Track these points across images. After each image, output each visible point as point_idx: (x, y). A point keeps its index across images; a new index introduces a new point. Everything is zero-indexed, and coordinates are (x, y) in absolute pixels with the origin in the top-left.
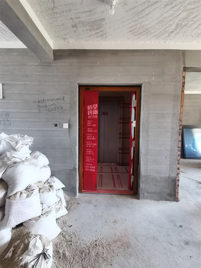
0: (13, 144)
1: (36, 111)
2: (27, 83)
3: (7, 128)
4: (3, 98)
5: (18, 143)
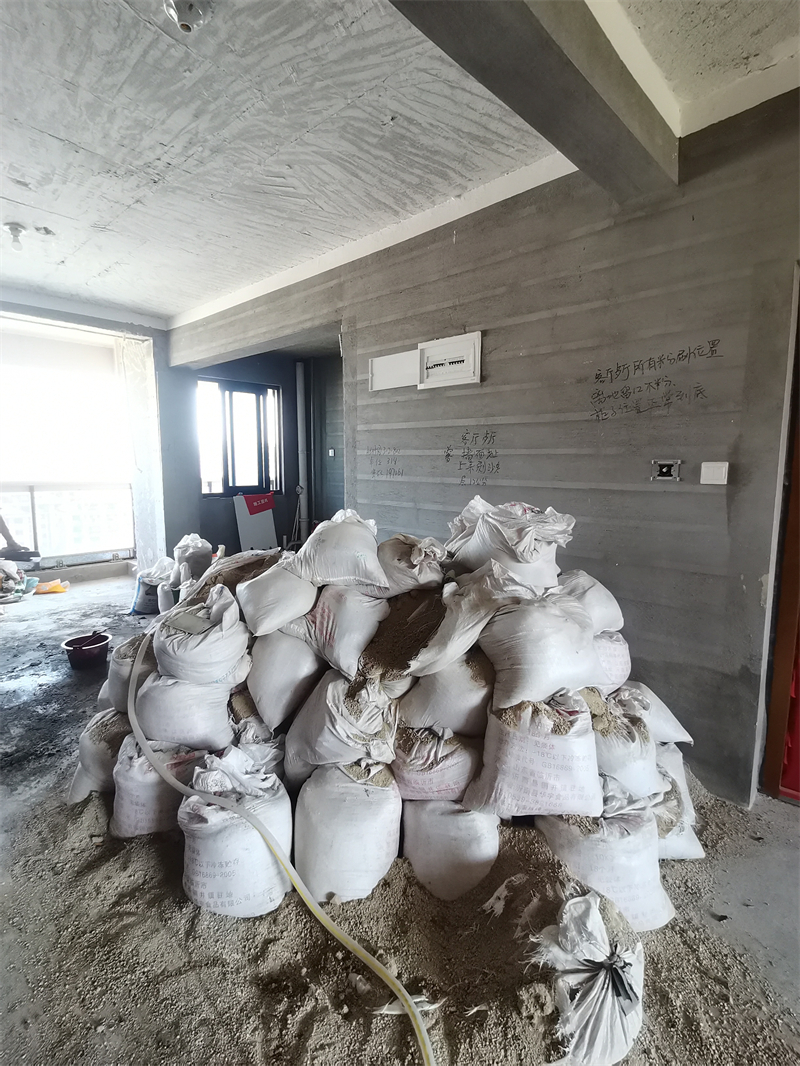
0: (509, 534)
1: (587, 415)
2: (561, 311)
3: (489, 482)
4: (483, 378)
5: (524, 533)
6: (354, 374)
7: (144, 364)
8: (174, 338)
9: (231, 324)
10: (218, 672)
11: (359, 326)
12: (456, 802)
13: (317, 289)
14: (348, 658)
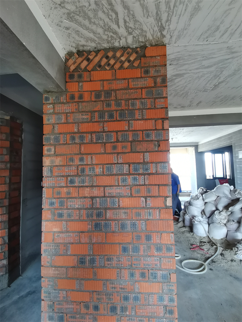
6: (235, 155)
7: (193, 152)
8: (199, 146)
9: (210, 144)
10: (199, 206)
11: (236, 145)
12: (235, 231)
13: (227, 137)
14: (220, 207)
